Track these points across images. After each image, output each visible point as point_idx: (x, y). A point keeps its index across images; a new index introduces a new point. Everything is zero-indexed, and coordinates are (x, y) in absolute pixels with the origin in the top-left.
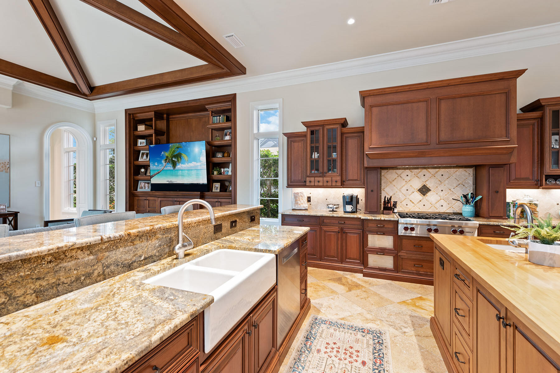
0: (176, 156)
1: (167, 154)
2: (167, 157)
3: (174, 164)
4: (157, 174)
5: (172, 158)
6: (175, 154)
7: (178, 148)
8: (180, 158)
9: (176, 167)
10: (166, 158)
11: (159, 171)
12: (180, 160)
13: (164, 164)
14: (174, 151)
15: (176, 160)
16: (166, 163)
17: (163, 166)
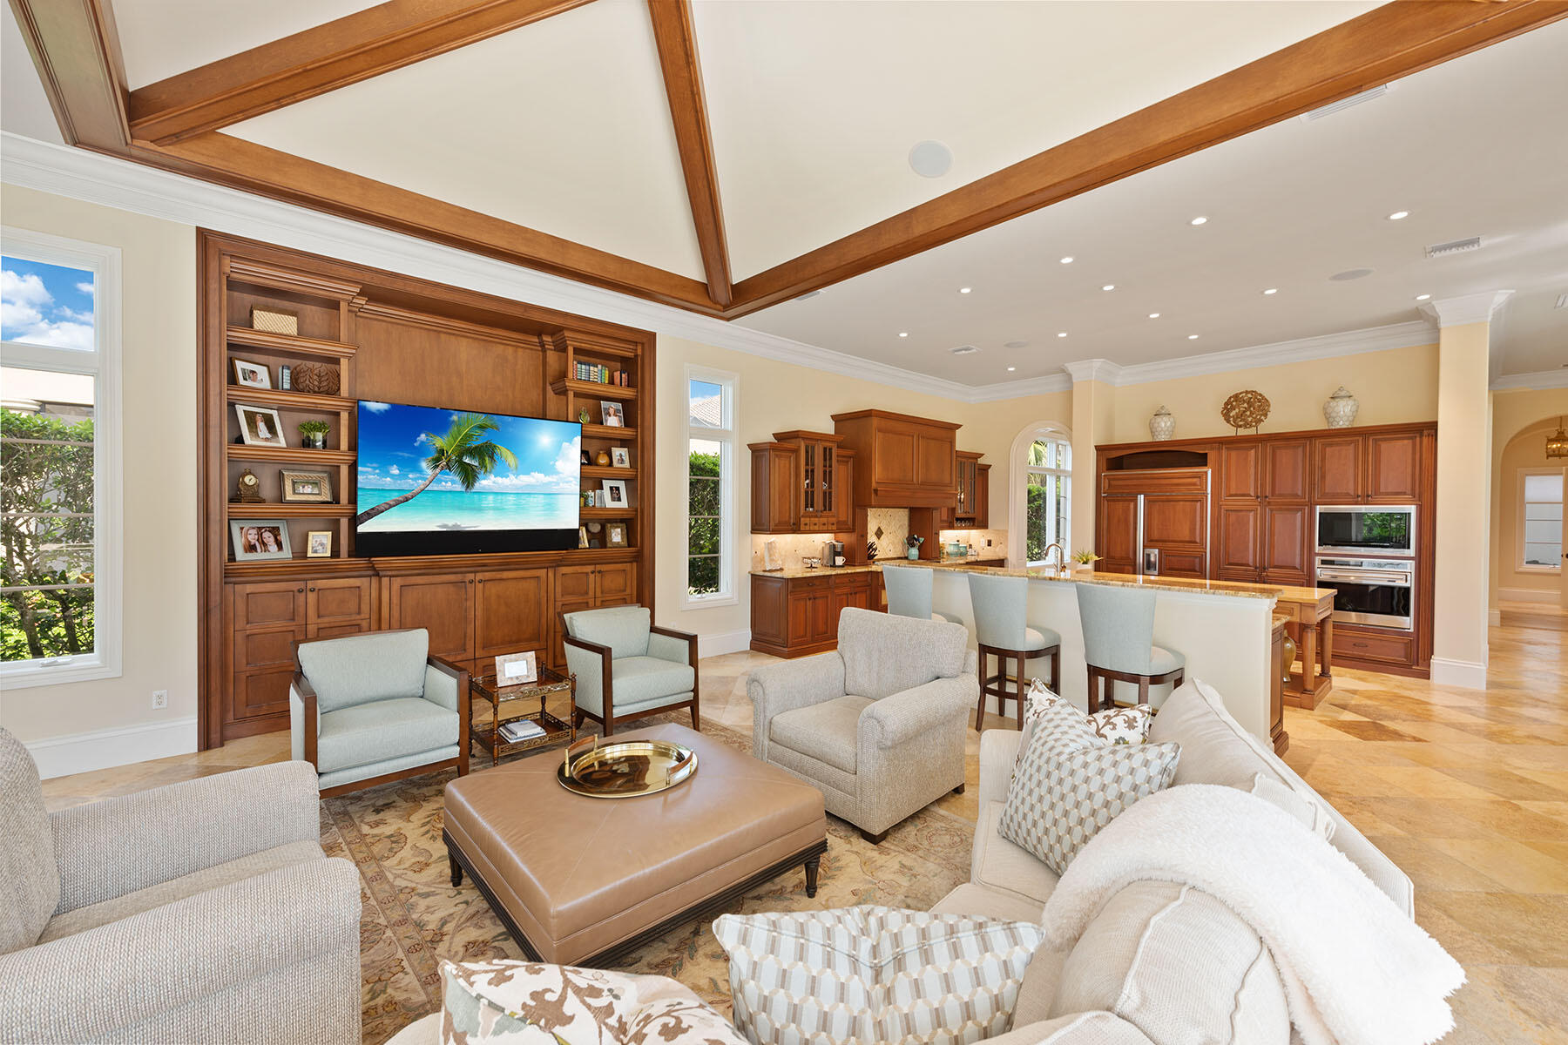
0: (472, 452)
1: (439, 442)
2: (442, 452)
3: (469, 477)
4: (398, 503)
5: (460, 456)
6: (474, 444)
7: (481, 427)
8: (492, 458)
9: (477, 485)
10: (436, 455)
11: (408, 494)
12: (488, 466)
13: (429, 472)
14: (468, 437)
15: (477, 464)
16: (438, 470)
17: (425, 479)
